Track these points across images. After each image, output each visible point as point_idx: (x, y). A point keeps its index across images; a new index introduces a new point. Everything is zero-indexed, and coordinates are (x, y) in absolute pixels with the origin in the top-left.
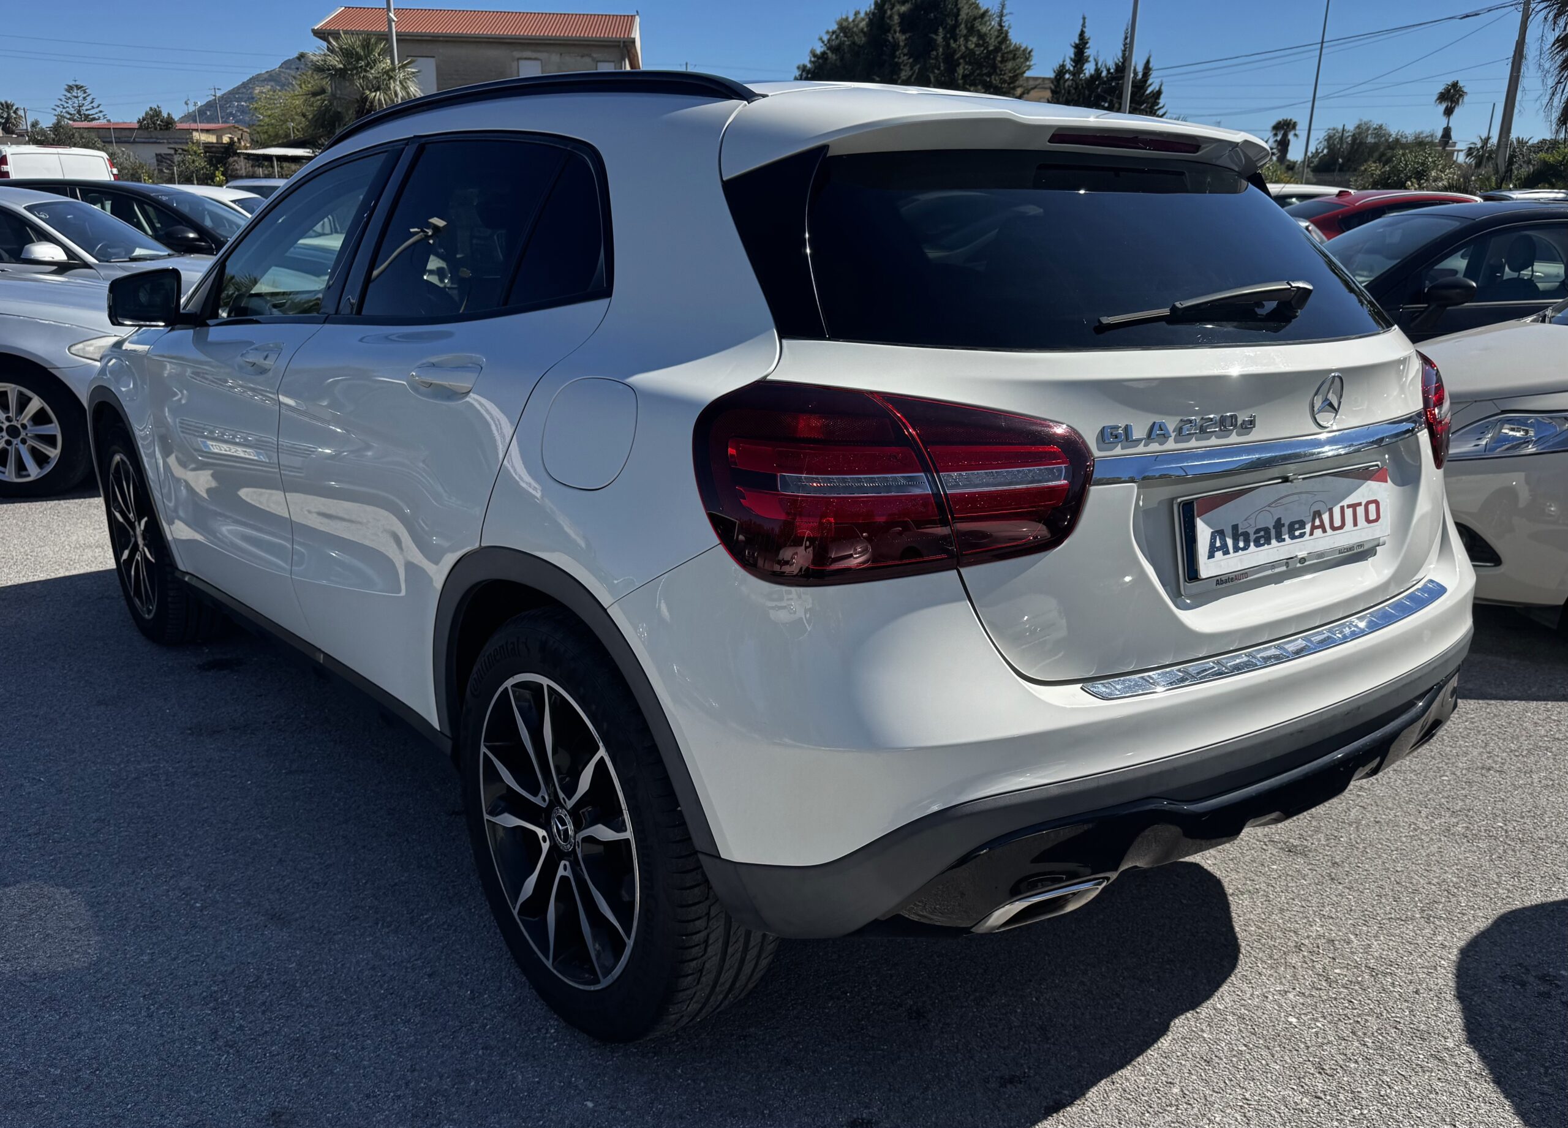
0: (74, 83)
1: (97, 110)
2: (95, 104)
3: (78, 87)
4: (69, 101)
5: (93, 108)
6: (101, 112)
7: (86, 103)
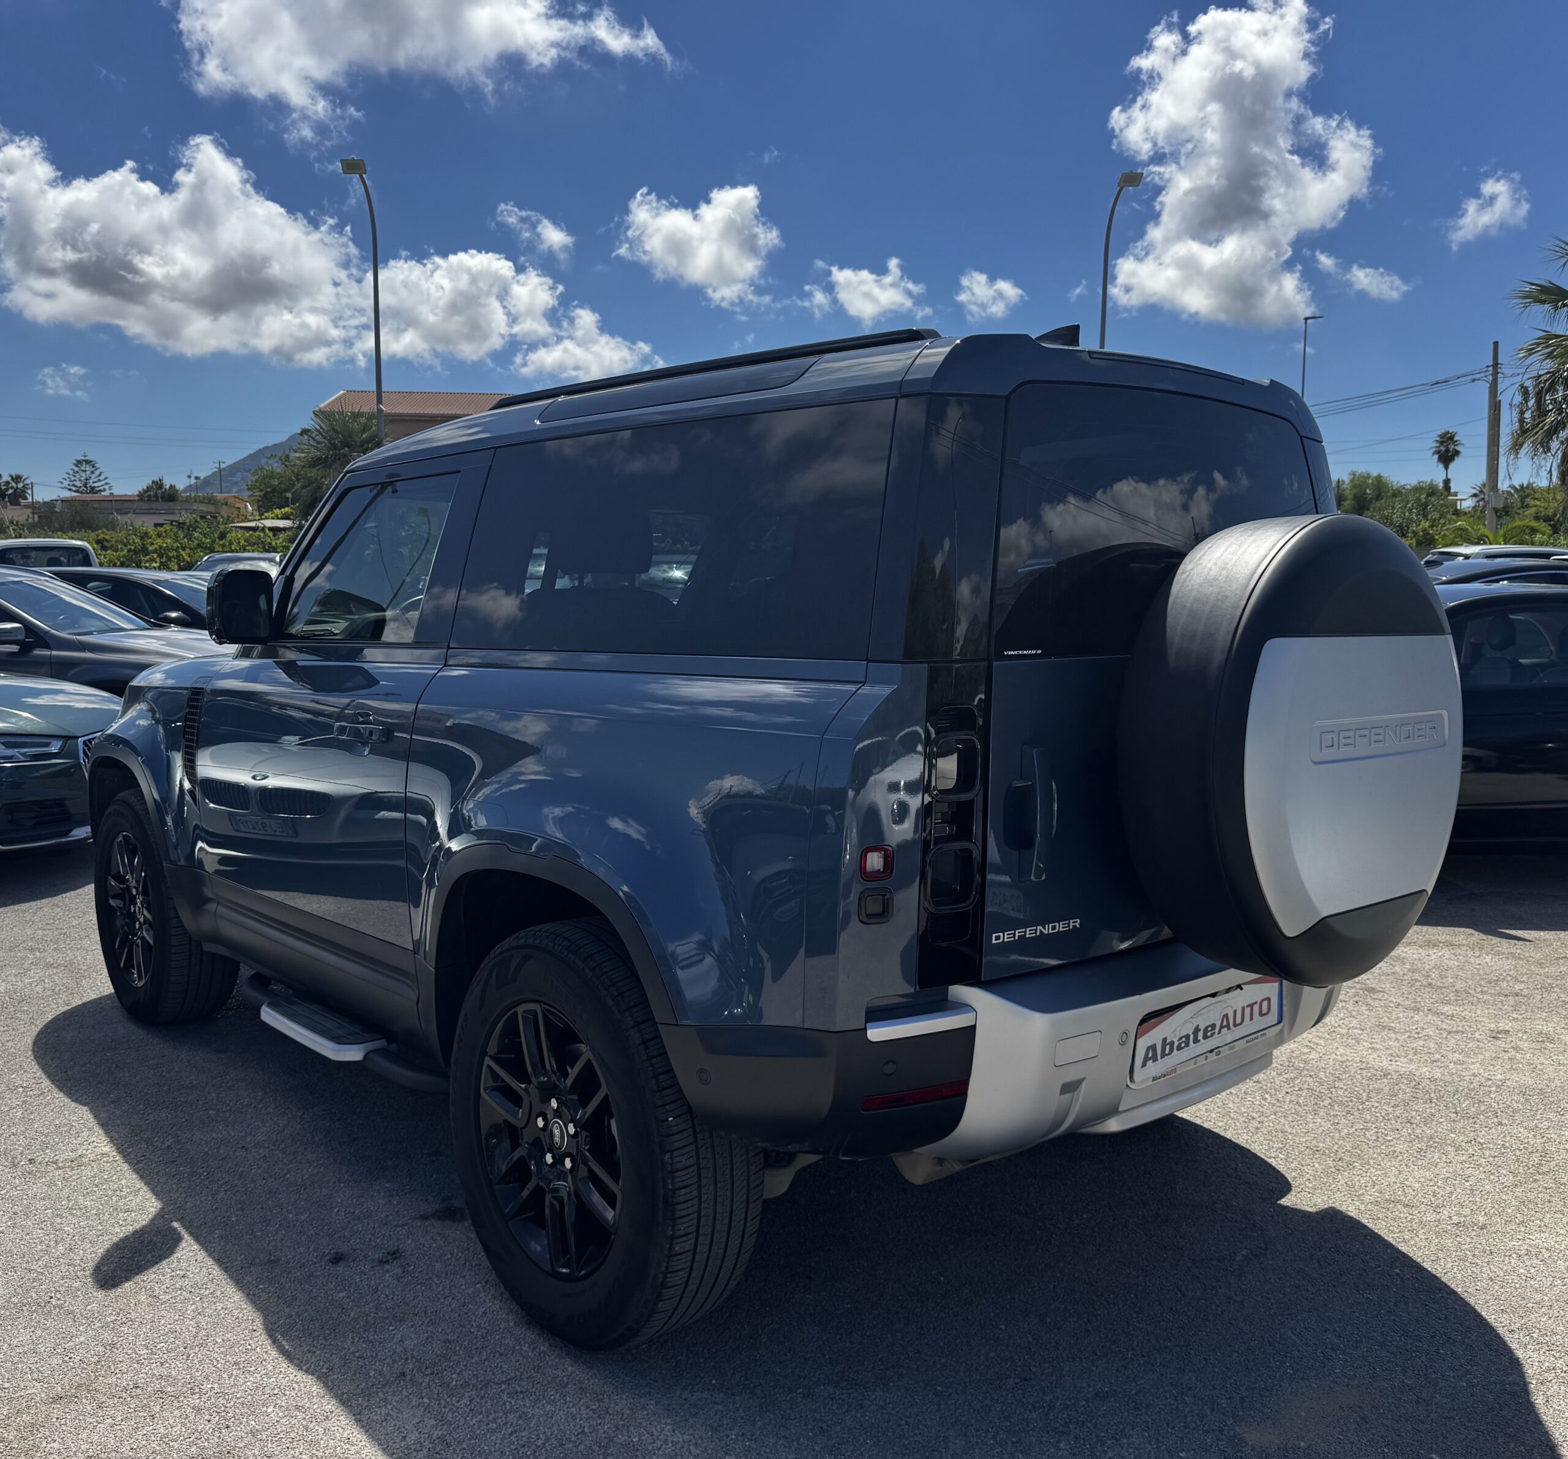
0: (83, 458)
1: (102, 483)
2: (102, 478)
3: (87, 462)
4: (78, 476)
5: (99, 480)
6: (107, 484)
7: (93, 476)
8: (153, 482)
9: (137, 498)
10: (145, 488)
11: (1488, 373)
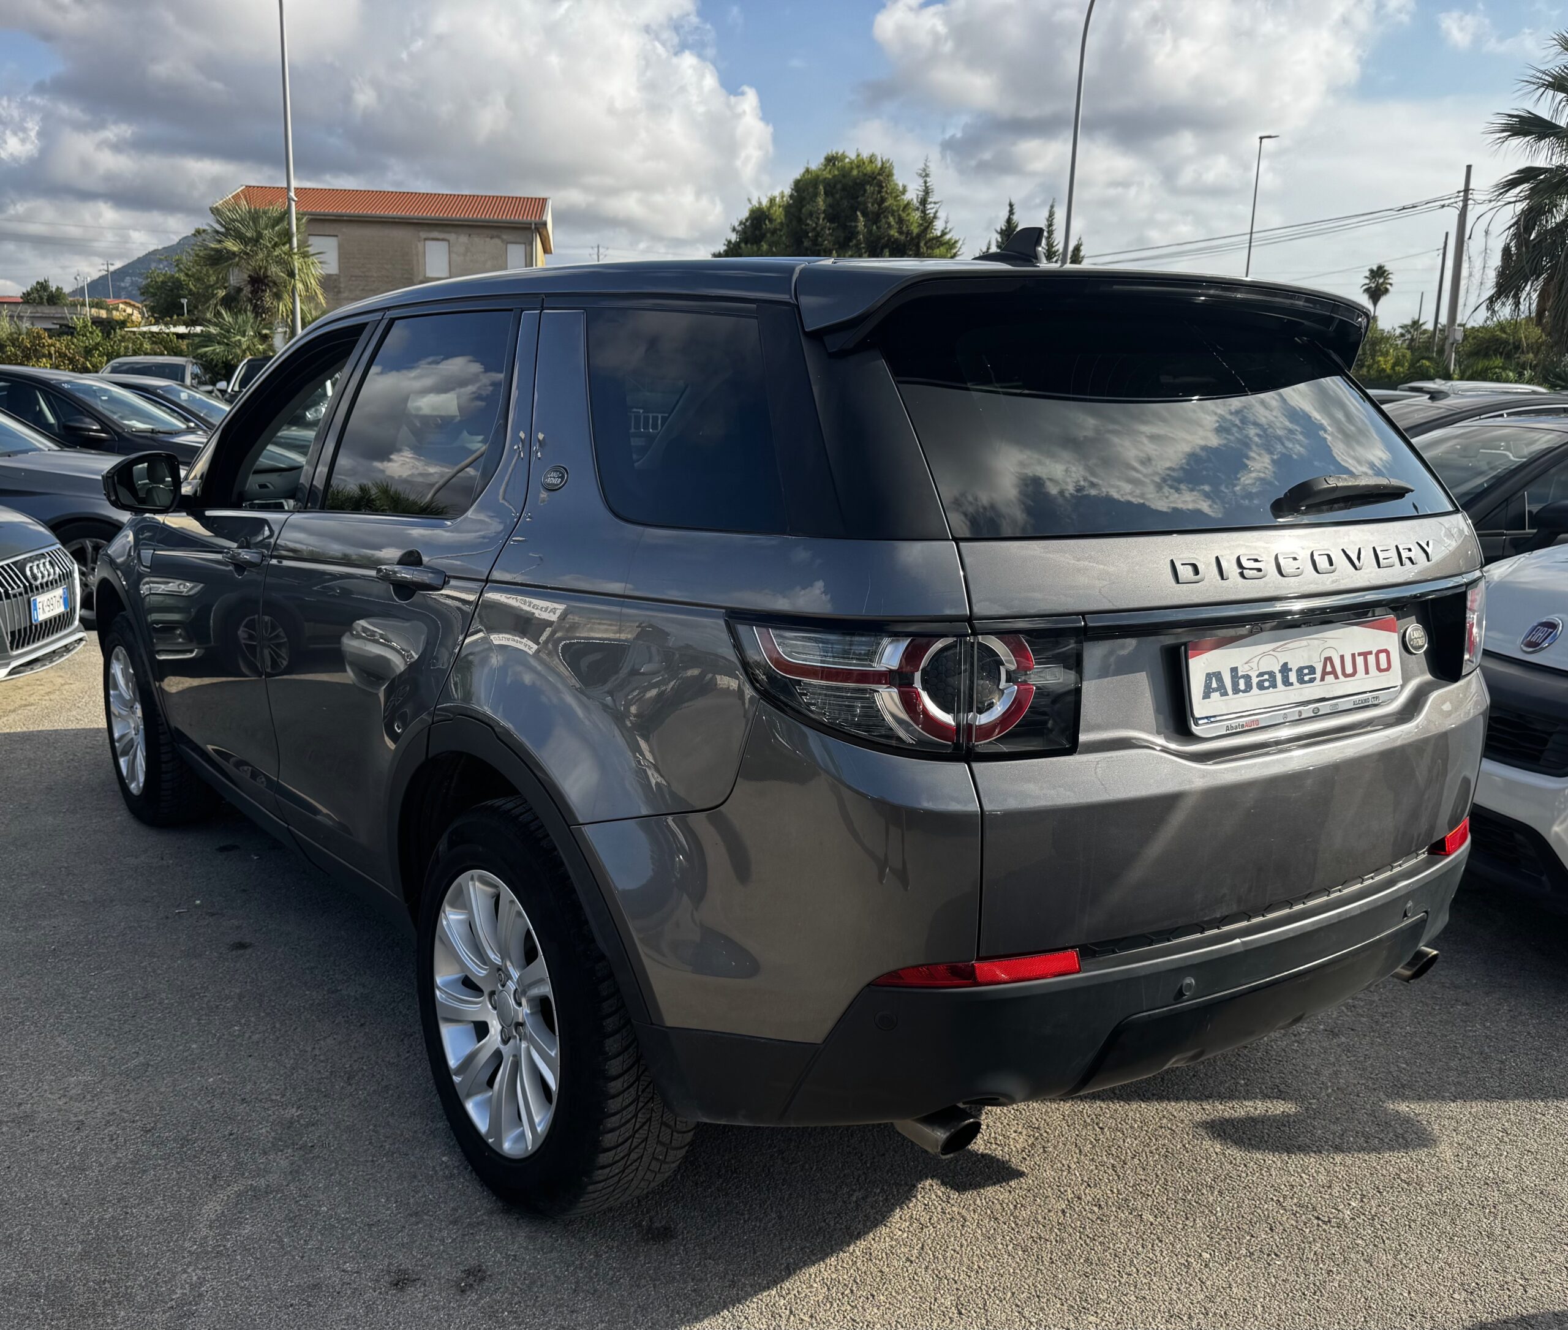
8: (38, 283)
9: (21, 300)
10: (29, 289)
11: (1458, 199)
